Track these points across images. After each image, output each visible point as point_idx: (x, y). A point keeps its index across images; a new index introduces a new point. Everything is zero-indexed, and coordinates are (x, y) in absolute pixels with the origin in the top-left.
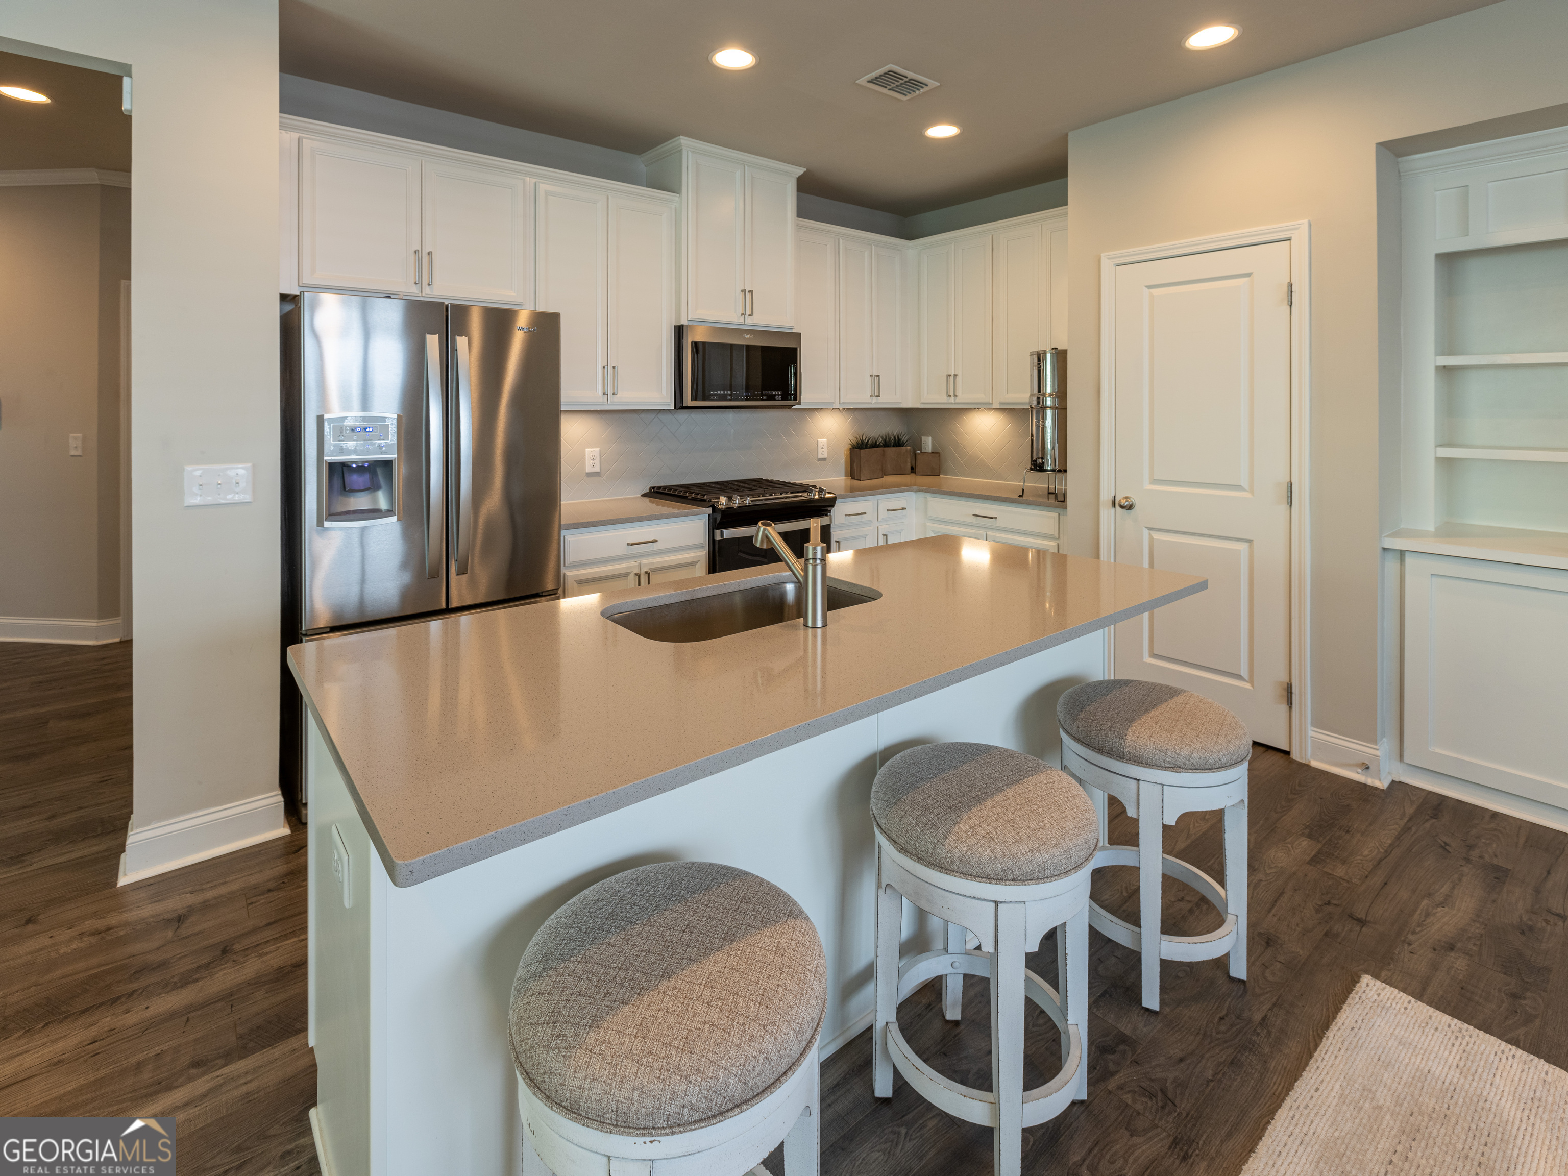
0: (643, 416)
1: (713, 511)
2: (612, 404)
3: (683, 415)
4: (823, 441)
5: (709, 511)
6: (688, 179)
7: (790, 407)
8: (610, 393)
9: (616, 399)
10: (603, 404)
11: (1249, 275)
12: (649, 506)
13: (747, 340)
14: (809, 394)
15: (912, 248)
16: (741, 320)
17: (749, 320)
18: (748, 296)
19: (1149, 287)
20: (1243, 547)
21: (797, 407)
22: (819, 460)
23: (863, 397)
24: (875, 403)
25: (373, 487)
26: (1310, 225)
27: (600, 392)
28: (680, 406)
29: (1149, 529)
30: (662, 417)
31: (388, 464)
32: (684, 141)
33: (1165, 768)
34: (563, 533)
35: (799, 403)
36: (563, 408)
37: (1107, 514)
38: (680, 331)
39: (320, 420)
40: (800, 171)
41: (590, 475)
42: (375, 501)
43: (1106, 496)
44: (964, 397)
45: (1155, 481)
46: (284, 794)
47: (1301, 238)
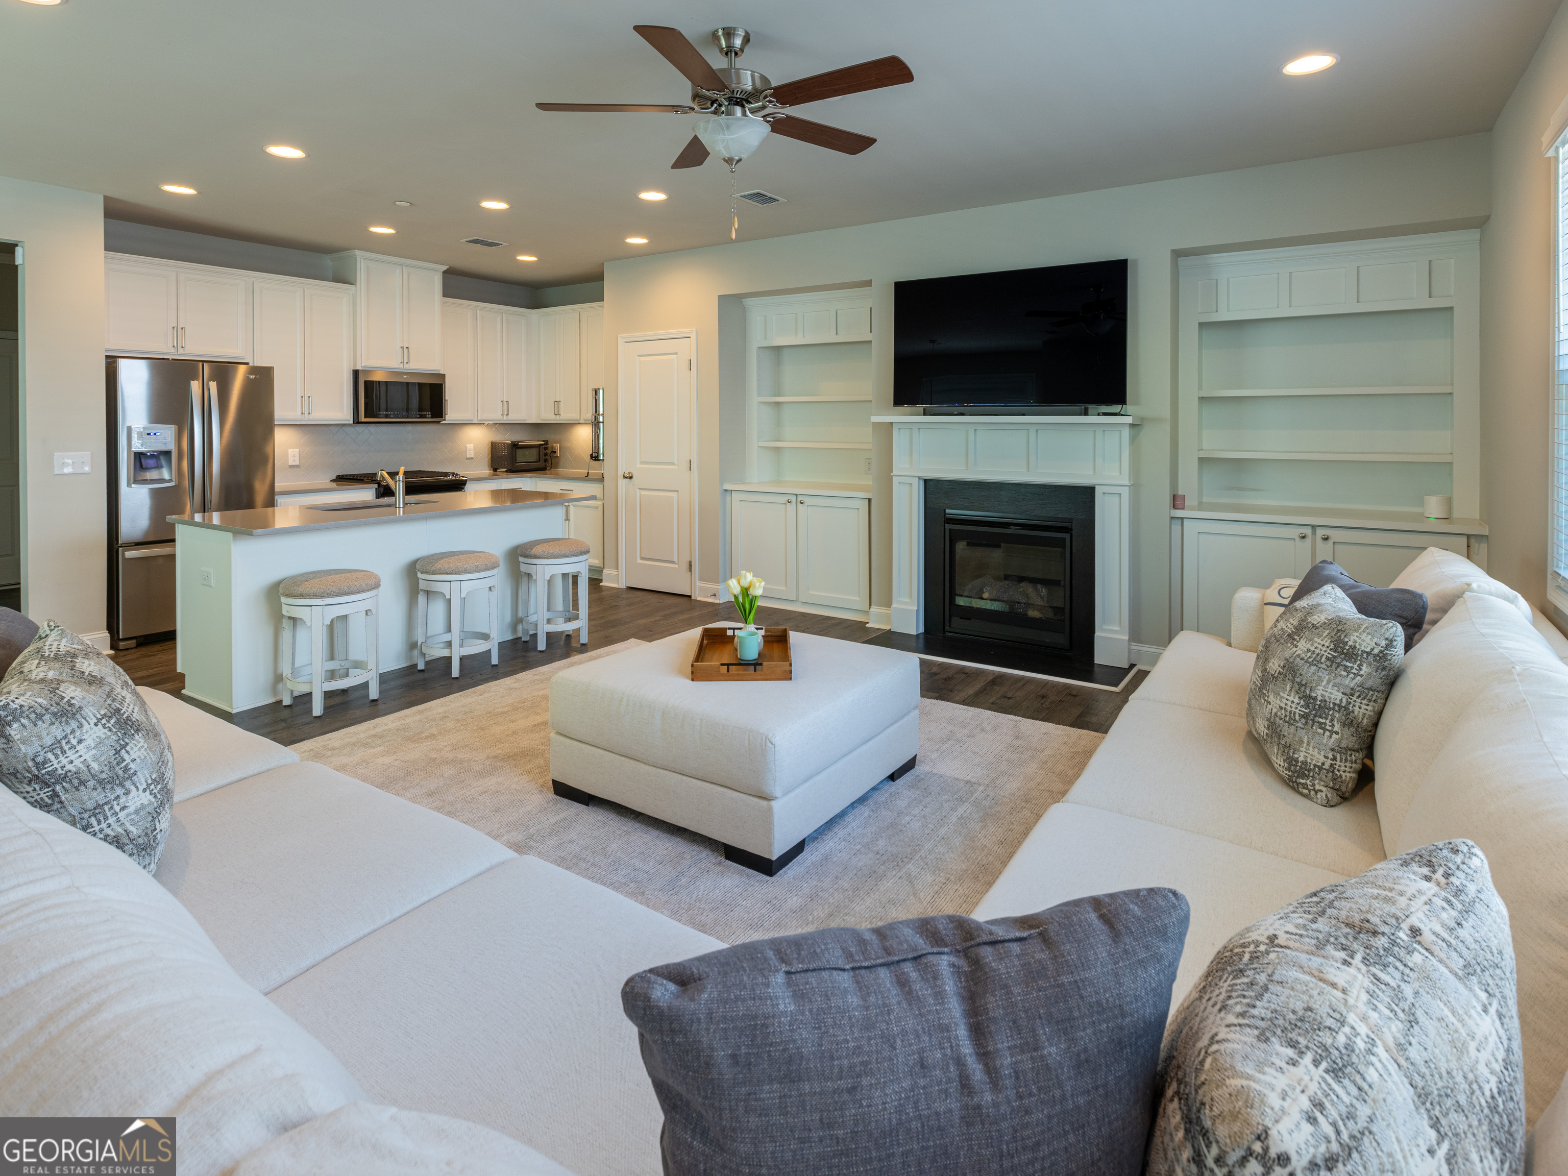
0: (331, 428)
1: (379, 486)
2: (308, 420)
3: (360, 428)
4: (470, 446)
5: (376, 486)
6: (361, 276)
7: (439, 422)
8: (307, 413)
9: (311, 417)
10: (301, 420)
11: (676, 353)
12: (334, 485)
13: (406, 379)
14: (452, 414)
15: (535, 315)
16: (401, 366)
17: (406, 366)
18: (406, 350)
19: (639, 356)
20: (674, 494)
21: (443, 422)
22: (467, 459)
23: (497, 415)
24: (506, 419)
25: (159, 467)
26: (697, 331)
27: (300, 413)
28: (357, 421)
29: (639, 489)
30: (345, 428)
31: (167, 454)
32: (357, 252)
33: (544, 558)
34: (276, 497)
35: (445, 420)
36: (276, 423)
37: (622, 482)
38: (356, 373)
39: (129, 430)
40: (445, 268)
41: (291, 467)
42: (161, 474)
43: (621, 473)
44: (565, 416)
45: (642, 463)
46: (109, 633)
47: (693, 336)
